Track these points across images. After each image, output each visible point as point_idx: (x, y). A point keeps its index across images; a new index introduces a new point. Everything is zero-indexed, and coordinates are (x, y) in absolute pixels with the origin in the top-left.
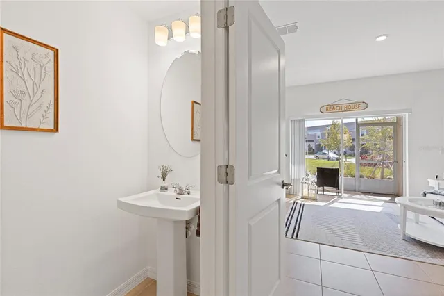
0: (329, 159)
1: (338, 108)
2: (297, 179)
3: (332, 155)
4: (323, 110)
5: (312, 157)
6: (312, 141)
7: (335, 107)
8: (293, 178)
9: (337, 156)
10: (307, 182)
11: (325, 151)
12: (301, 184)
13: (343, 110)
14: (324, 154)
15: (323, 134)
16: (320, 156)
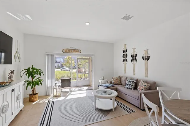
0: (66, 70)
1: (70, 51)
2: (50, 87)
3: (67, 69)
4: (63, 51)
5: (59, 70)
6: (59, 63)
7: (69, 50)
8: (48, 86)
9: (69, 69)
10: (56, 87)
11: (65, 67)
12: (52, 89)
13: (72, 52)
14: (64, 68)
15: (64, 60)
16: (63, 69)
